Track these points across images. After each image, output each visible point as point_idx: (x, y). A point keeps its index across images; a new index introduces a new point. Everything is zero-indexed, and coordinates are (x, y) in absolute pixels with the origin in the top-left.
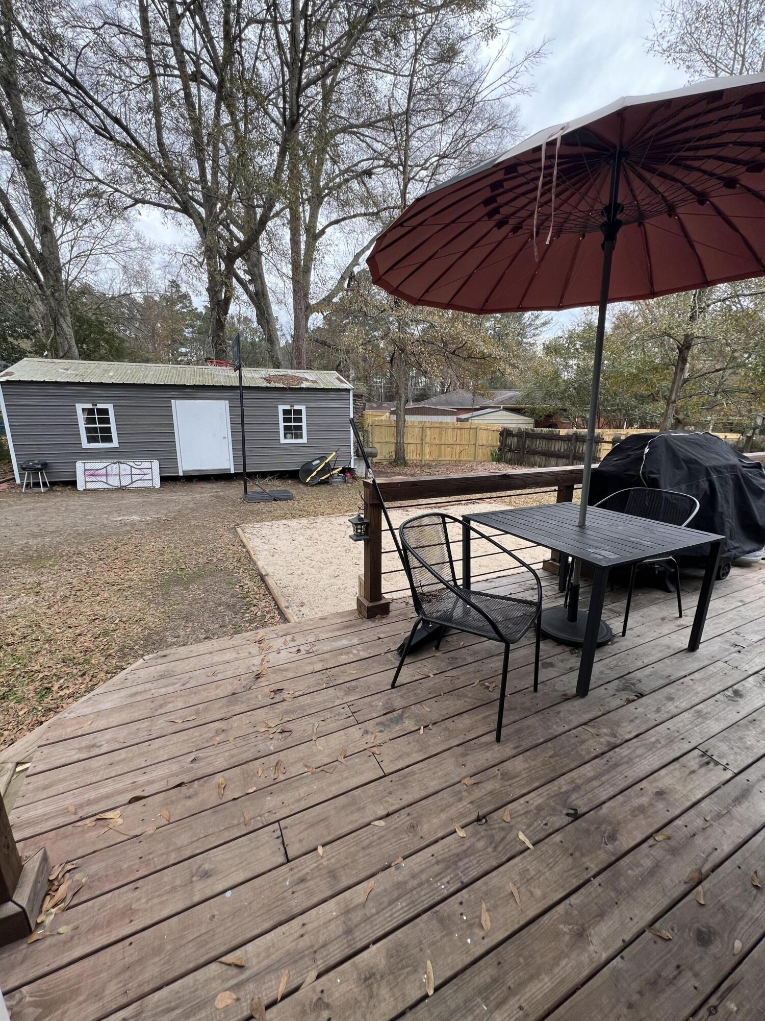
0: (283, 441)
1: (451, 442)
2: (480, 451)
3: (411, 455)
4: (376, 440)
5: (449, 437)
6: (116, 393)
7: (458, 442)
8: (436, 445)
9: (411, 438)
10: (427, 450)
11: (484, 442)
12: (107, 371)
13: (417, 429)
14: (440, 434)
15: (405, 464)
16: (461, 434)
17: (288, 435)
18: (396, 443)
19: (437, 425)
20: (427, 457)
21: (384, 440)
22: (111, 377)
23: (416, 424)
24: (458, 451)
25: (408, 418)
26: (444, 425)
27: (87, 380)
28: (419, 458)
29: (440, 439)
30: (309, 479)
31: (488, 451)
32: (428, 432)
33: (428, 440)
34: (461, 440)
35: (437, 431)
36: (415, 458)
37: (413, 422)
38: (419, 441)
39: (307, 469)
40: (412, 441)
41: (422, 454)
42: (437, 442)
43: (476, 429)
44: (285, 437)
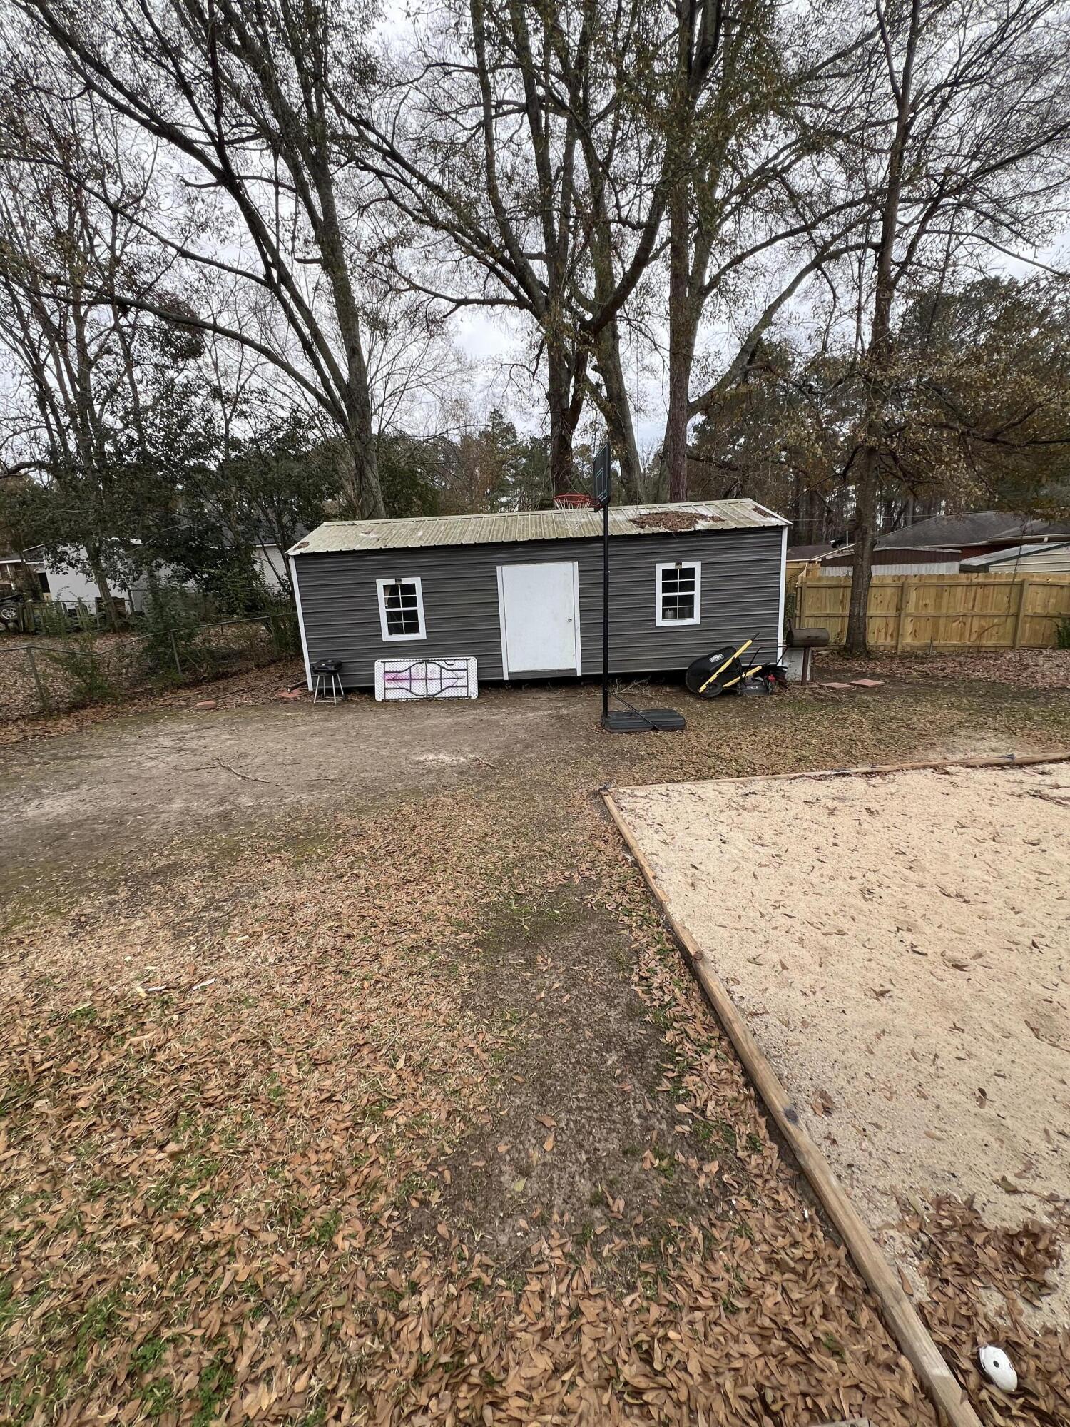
0: (660, 622)
1: (961, 611)
2: (1026, 629)
3: (877, 636)
4: (808, 612)
5: (959, 602)
6: (425, 561)
7: (977, 611)
8: (928, 618)
9: (878, 608)
10: (908, 627)
11: (1039, 610)
12: (414, 530)
13: (889, 591)
14: (939, 597)
15: (868, 654)
16: (985, 597)
17: (669, 613)
18: (851, 617)
19: (934, 581)
20: (908, 640)
21: (824, 612)
22: (420, 538)
23: (889, 581)
24: (976, 627)
25: (878, 571)
26: (947, 581)
27: (390, 546)
28: (889, 641)
29: (938, 606)
30: (704, 687)
31: (1047, 627)
32: (913, 595)
33: (911, 608)
34: (984, 606)
35: (933, 591)
36: (881, 641)
37: (884, 577)
38: (893, 612)
39: (701, 670)
40: (878, 613)
41: (897, 634)
42: (930, 611)
43: (1022, 584)
44: (664, 617)
